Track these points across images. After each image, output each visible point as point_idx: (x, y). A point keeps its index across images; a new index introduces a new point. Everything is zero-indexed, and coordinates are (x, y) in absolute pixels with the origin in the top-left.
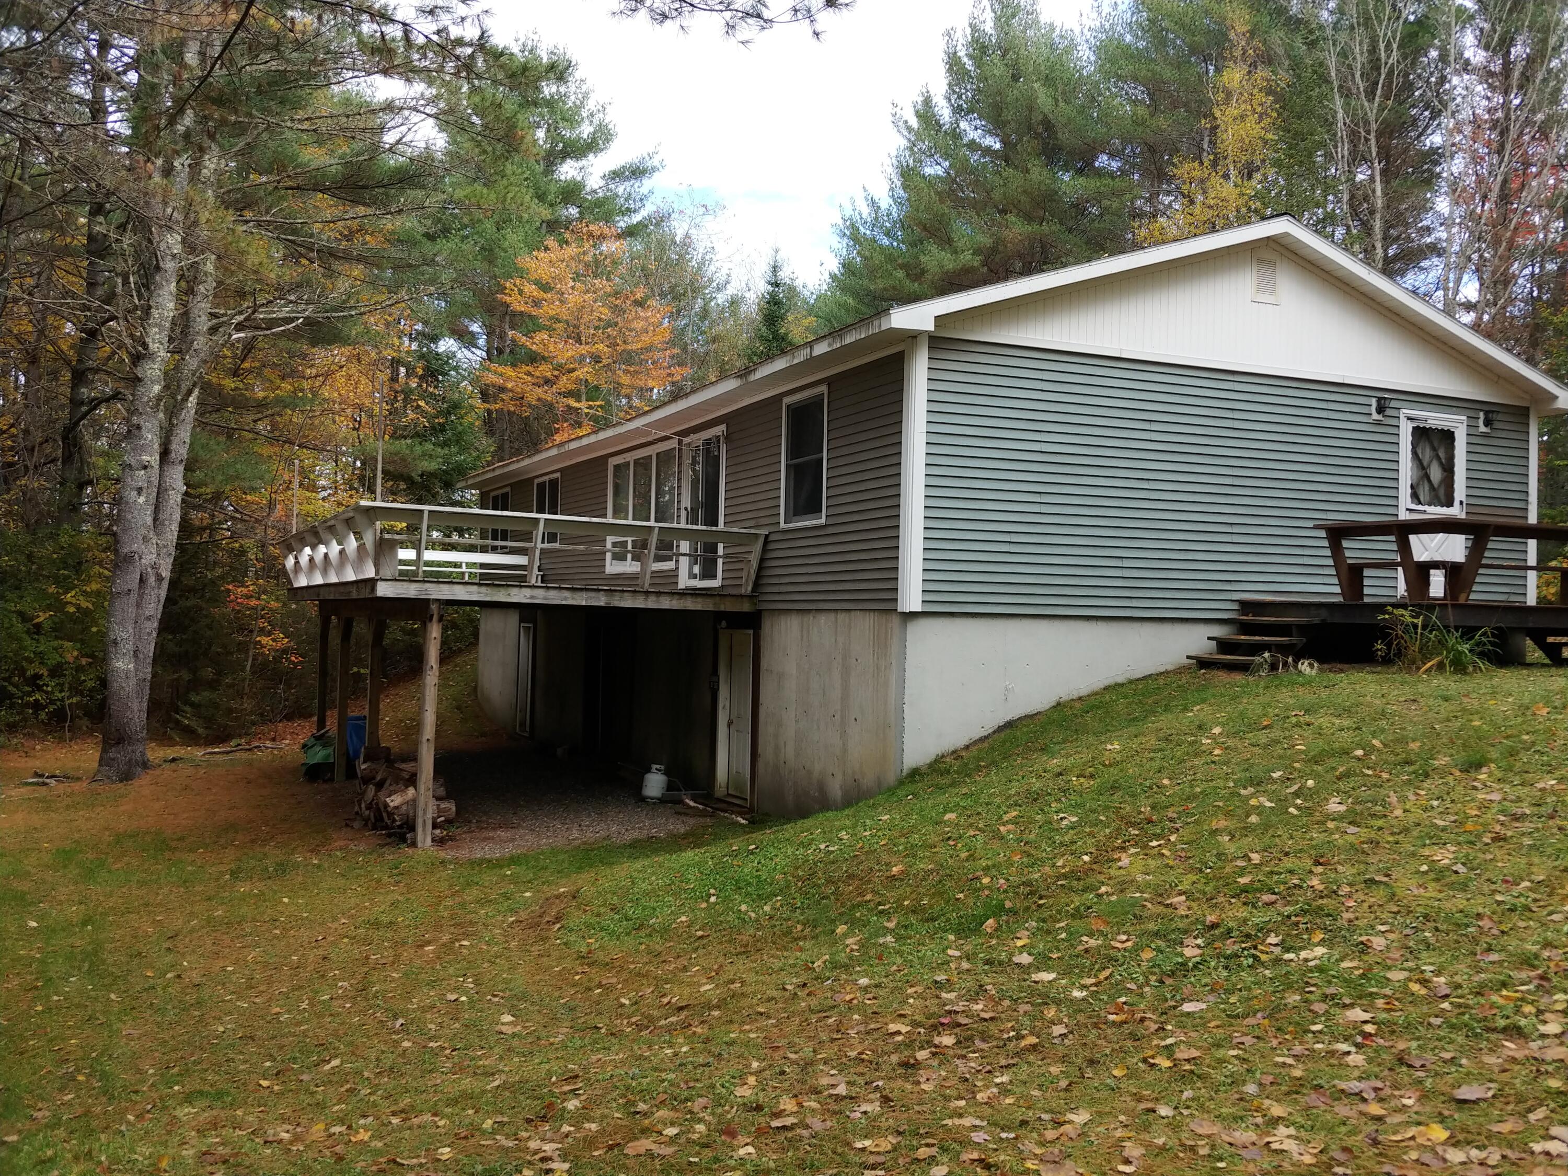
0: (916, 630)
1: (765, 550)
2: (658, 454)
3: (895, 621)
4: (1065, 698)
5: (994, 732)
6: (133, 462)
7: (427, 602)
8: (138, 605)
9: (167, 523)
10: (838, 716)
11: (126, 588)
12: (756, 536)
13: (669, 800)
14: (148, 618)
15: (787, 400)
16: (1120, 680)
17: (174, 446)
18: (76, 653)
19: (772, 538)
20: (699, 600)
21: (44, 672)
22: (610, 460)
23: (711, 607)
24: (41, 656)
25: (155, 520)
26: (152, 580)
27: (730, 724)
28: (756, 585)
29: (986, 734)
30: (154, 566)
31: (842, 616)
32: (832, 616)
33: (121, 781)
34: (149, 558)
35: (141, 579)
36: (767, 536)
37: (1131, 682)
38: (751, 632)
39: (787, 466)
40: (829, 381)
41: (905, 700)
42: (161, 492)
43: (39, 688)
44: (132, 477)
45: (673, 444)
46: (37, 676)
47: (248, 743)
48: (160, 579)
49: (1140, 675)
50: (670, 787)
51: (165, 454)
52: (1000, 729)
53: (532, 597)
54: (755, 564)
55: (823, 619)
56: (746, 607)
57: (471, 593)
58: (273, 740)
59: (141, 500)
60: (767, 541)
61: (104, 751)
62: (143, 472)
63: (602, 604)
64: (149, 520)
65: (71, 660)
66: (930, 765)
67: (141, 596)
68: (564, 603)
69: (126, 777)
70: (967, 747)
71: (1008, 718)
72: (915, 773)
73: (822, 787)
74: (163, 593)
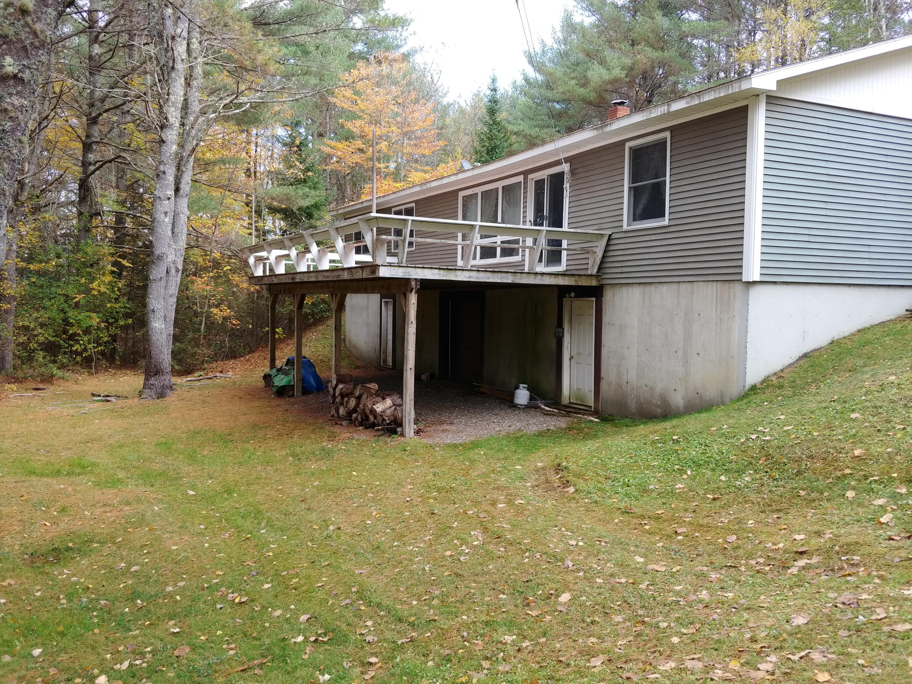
0: (756, 293)
1: (608, 245)
2: (503, 187)
3: (738, 287)
4: (836, 338)
5: (797, 361)
6: (162, 196)
7: (408, 280)
8: (166, 288)
9: (180, 235)
10: (680, 353)
11: (159, 276)
12: (602, 235)
13: (531, 407)
14: (171, 296)
15: (628, 145)
16: (867, 325)
17: (182, 186)
18: (98, 320)
19: (614, 236)
20: (566, 278)
21: (79, 332)
22: (460, 193)
23: (573, 283)
24: (79, 322)
25: (173, 233)
26: (173, 271)
27: (571, 358)
28: (600, 268)
29: (792, 362)
30: (174, 262)
31: (683, 287)
32: (675, 286)
33: (158, 398)
34: (171, 258)
35: (167, 272)
36: (610, 235)
37: (872, 327)
38: (594, 299)
39: (630, 188)
40: (672, 129)
41: (748, 340)
42: (176, 215)
43: (77, 341)
44: (160, 204)
45: (521, 178)
46: (75, 334)
47: (206, 374)
48: (177, 271)
49: (877, 323)
50: (531, 398)
51: (177, 190)
52: (800, 358)
53: (470, 277)
54: (600, 254)
55: (664, 289)
56: (594, 283)
57: (435, 275)
58: (221, 372)
59: (167, 220)
60: (609, 239)
61: (147, 379)
62: (167, 202)
63: (510, 281)
64: (170, 233)
65: (96, 324)
66: (762, 383)
67: (167, 282)
68: (488, 281)
69: (161, 395)
70: (782, 371)
71: (805, 351)
72: (753, 388)
73: (664, 399)
74: (179, 280)
